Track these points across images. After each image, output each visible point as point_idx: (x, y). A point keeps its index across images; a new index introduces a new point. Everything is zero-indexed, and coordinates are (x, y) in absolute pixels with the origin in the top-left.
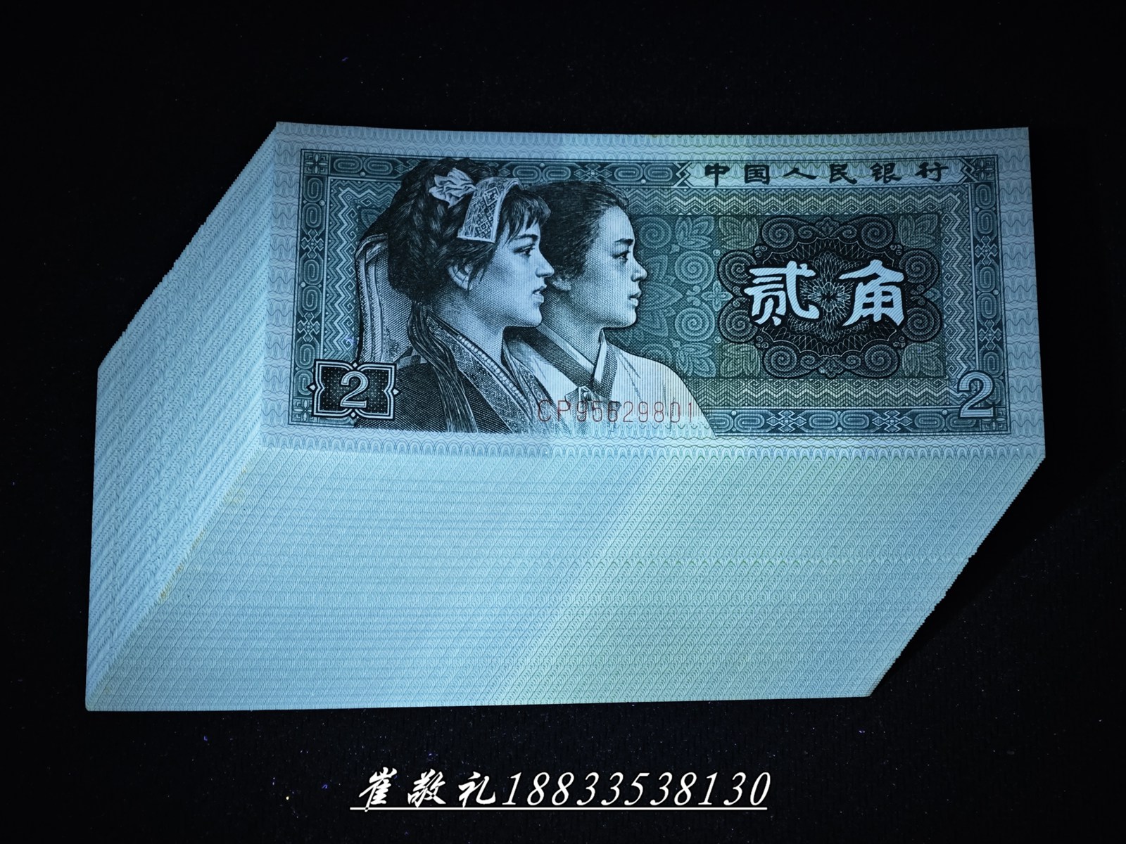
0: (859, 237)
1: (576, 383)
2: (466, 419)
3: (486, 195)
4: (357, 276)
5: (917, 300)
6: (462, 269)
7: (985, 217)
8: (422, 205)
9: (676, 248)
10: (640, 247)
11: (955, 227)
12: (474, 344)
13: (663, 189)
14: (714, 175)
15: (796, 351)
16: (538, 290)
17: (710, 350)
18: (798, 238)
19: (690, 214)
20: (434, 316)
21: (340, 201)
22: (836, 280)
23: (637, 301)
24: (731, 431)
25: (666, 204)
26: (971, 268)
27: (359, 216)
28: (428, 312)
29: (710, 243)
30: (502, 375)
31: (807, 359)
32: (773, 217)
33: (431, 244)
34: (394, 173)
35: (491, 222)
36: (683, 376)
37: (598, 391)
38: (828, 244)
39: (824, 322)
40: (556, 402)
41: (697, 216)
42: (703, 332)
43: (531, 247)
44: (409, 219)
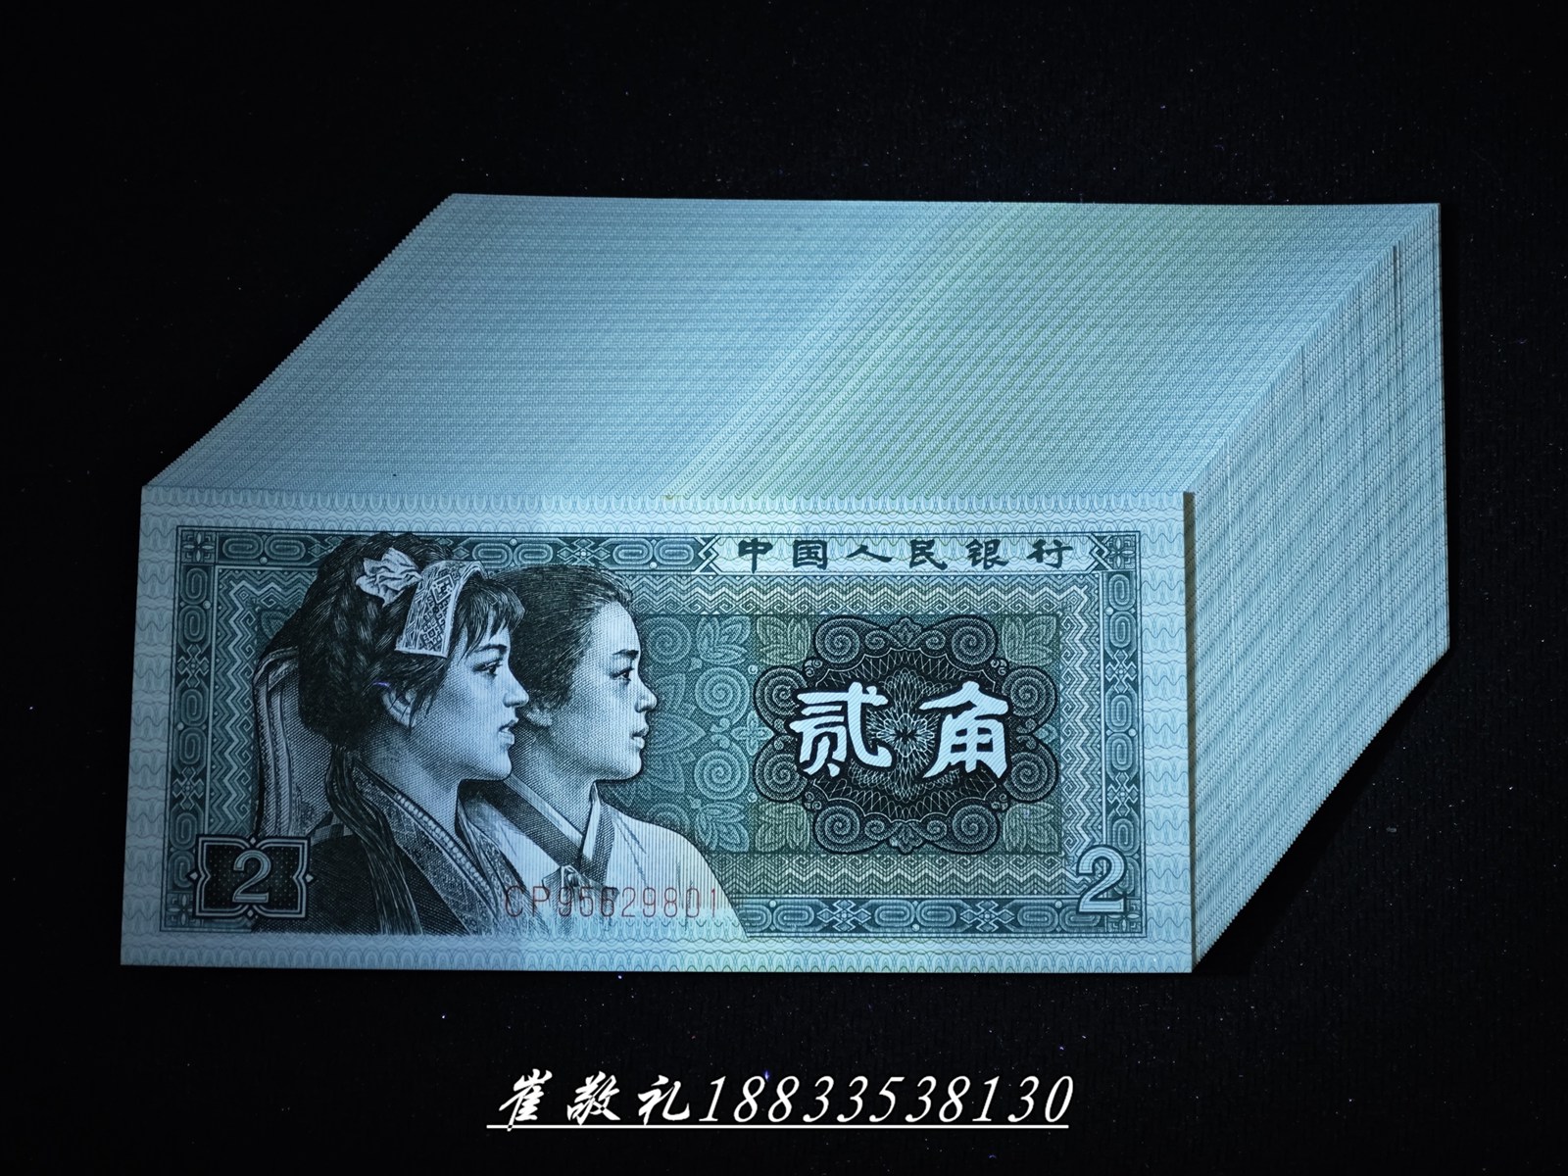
0: (948, 648)
1: (557, 861)
2: (406, 914)
3: (436, 587)
4: (256, 710)
5: (1025, 742)
6: (401, 696)
7: (1121, 622)
8: (346, 603)
9: (697, 663)
10: (647, 661)
11: (1080, 635)
12: (417, 806)
13: (681, 576)
14: (750, 556)
15: (859, 814)
16: (506, 726)
17: (741, 812)
18: (865, 649)
19: (716, 613)
20: (363, 765)
21: (231, 601)
22: (916, 711)
23: (643, 741)
24: (768, 930)
25: (684, 598)
26: (1099, 695)
27: (259, 622)
28: (354, 759)
29: (744, 655)
30: (455, 850)
31: (874, 825)
32: (832, 617)
33: (358, 660)
34: (308, 557)
35: (442, 626)
36: (704, 851)
37: (587, 872)
38: (905, 658)
39: (898, 772)
40: (530, 888)
41: (724, 616)
42: (733, 786)
43: (497, 662)
44: (329, 625)
